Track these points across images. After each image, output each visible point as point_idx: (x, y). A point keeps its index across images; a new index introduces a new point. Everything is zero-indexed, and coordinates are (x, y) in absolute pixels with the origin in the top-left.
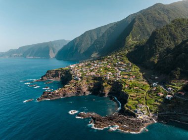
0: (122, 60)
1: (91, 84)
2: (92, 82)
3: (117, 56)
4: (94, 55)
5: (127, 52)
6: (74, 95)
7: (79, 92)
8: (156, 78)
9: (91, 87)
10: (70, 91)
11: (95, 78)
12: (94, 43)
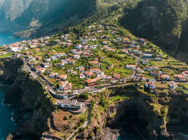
2: (112, 102)
9: (111, 115)
11: (116, 91)
12: (30, 5)
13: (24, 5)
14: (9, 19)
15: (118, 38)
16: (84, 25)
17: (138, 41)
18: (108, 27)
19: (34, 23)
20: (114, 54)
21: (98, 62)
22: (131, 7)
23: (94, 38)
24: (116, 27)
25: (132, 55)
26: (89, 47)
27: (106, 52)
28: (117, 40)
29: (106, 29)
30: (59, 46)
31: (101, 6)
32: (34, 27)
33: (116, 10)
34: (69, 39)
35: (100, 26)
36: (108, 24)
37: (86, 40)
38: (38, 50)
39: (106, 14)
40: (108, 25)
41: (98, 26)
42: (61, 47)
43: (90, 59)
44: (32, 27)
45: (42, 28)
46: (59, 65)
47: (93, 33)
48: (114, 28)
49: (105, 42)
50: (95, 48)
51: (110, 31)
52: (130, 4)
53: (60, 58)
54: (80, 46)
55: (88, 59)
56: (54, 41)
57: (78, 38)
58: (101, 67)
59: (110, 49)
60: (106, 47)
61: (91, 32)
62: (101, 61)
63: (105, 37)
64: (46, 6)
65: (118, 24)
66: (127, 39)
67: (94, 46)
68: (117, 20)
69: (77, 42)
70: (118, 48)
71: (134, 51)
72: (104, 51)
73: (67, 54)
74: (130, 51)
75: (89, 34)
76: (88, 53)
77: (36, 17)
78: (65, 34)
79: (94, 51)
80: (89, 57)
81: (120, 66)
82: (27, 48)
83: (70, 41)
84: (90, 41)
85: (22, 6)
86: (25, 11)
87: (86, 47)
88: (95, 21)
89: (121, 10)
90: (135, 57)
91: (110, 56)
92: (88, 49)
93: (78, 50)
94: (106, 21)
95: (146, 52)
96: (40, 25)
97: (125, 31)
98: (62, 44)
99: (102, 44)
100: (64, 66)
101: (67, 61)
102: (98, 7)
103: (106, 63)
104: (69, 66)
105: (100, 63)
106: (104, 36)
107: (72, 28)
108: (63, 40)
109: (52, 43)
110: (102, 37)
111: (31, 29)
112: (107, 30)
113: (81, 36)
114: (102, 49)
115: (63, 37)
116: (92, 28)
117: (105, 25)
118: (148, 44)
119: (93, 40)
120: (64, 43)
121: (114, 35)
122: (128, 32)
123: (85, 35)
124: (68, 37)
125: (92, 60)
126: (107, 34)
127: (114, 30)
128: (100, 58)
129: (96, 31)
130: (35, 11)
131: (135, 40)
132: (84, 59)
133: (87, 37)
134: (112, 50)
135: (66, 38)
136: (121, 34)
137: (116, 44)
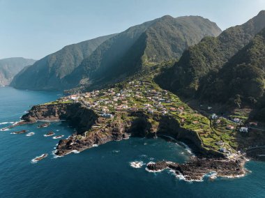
0: (152, 87)
1: (128, 122)
2: (128, 118)
3: (142, 81)
4: (84, 81)
5: (153, 77)
6: (110, 140)
7: (117, 135)
8: (209, 108)
9: (128, 126)
10: (103, 135)
11: (132, 113)
12: (82, 63)
13: (75, 62)
14: (59, 77)
17: (163, 92)
18: (144, 83)
22: (167, 67)
23: (130, 90)
24: (151, 83)
26: (125, 95)
28: (147, 91)
29: (142, 84)
31: (146, 66)
32: (84, 85)
33: (155, 69)
35: (138, 82)
36: (144, 80)
37: (124, 91)
38: (90, 98)
41: (136, 82)
44: (81, 85)
45: (91, 85)
47: (131, 87)
48: (148, 83)
49: (138, 93)
52: (168, 64)
53: (105, 101)
54: (119, 94)
57: (119, 90)
59: (139, 97)
63: (139, 90)
64: (98, 64)
65: (152, 81)
66: (155, 91)
67: (128, 95)
73: (110, 99)
74: (153, 98)
75: (128, 87)
76: (123, 98)
77: (87, 75)
78: (111, 88)
82: (82, 98)
84: (127, 92)
85: (73, 63)
86: (75, 69)
87: (123, 95)
89: (158, 69)
93: (117, 97)
96: (90, 83)
98: (108, 95)
100: (106, 104)
101: (109, 102)
106: (139, 88)
107: (118, 84)
108: (109, 92)
109: (101, 95)
110: (137, 89)
111: (81, 87)
113: (122, 89)
114: (134, 96)
115: (109, 90)
116: (132, 84)
118: (168, 94)
120: (110, 94)
121: (147, 88)
122: (157, 86)
124: (113, 90)
126: (141, 87)
127: (148, 85)
130: (86, 68)
131: (161, 91)
132: (119, 101)
133: (125, 89)
135: (111, 91)
137: (145, 94)
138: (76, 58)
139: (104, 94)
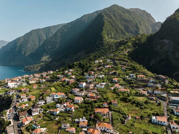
12: (44, 43)
13: (39, 42)
14: (25, 54)
15: (131, 75)
16: (90, 60)
17: (157, 78)
18: (117, 62)
19: (45, 58)
20: (129, 96)
21: (107, 110)
22: (140, 41)
23: (101, 74)
24: (127, 62)
25: (154, 98)
26: (95, 86)
27: (117, 94)
28: (130, 77)
29: (115, 64)
30: (61, 83)
31: (108, 42)
32: (44, 62)
33: (125, 44)
34: (73, 75)
35: (108, 60)
36: (116, 58)
37: (92, 77)
38: (35, 87)
39: (113, 49)
40: (117, 60)
41: (106, 61)
42: (62, 84)
43: (96, 105)
44: (42, 62)
45: (51, 62)
46: (52, 114)
47: (100, 68)
48: (125, 63)
49: (116, 79)
50: (103, 87)
51: (120, 66)
52: (139, 38)
53: (57, 100)
54: (84, 84)
55: (93, 104)
56: (56, 77)
57: (83, 74)
58: (112, 120)
59: (122, 89)
60: (117, 85)
61: (98, 67)
62: (113, 108)
63: (115, 73)
64: (58, 44)
65: (128, 59)
66: (143, 76)
67: (101, 85)
68: (127, 54)
69: (81, 79)
70: (132, 88)
71: (156, 92)
72: (115, 91)
73: (67, 95)
74: (150, 91)
75: (95, 69)
76: (94, 95)
77: (47, 53)
78: (69, 69)
79: (101, 92)
80: (95, 102)
81: (142, 117)
82: (25, 84)
83: (73, 77)
84: (97, 78)
85: (37, 43)
86: (39, 48)
87: (92, 86)
88: (103, 56)
89: (130, 44)
90: (159, 101)
91: (124, 100)
92: (94, 89)
93: (81, 90)
94: (115, 56)
95: (172, 94)
96: (50, 60)
97: (138, 66)
98: (64, 81)
99: (112, 82)
100: (58, 115)
101: (64, 107)
102: (105, 43)
103: (119, 112)
104: (66, 115)
105: (110, 113)
106: (114, 71)
107: (78, 62)
108: (66, 76)
109: (54, 79)
110: (110, 72)
111: (42, 64)
112: (117, 65)
113: (86, 71)
114: (113, 88)
115: (66, 72)
116: (100, 63)
117: (113, 60)
118: (171, 83)
119: (101, 76)
120: (67, 79)
121: (126, 71)
122: (142, 68)
123: (91, 70)
124: (72, 72)
125: (99, 107)
126: (117, 69)
127: (124, 65)
128: (110, 103)
129: (104, 65)
130: (47, 47)
131: (152, 77)
132: (88, 103)
133: (93, 72)
134: (125, 90)
135: (70, 74)
136: (134, 70)
138: (40, 40)
139: (58, 78)
